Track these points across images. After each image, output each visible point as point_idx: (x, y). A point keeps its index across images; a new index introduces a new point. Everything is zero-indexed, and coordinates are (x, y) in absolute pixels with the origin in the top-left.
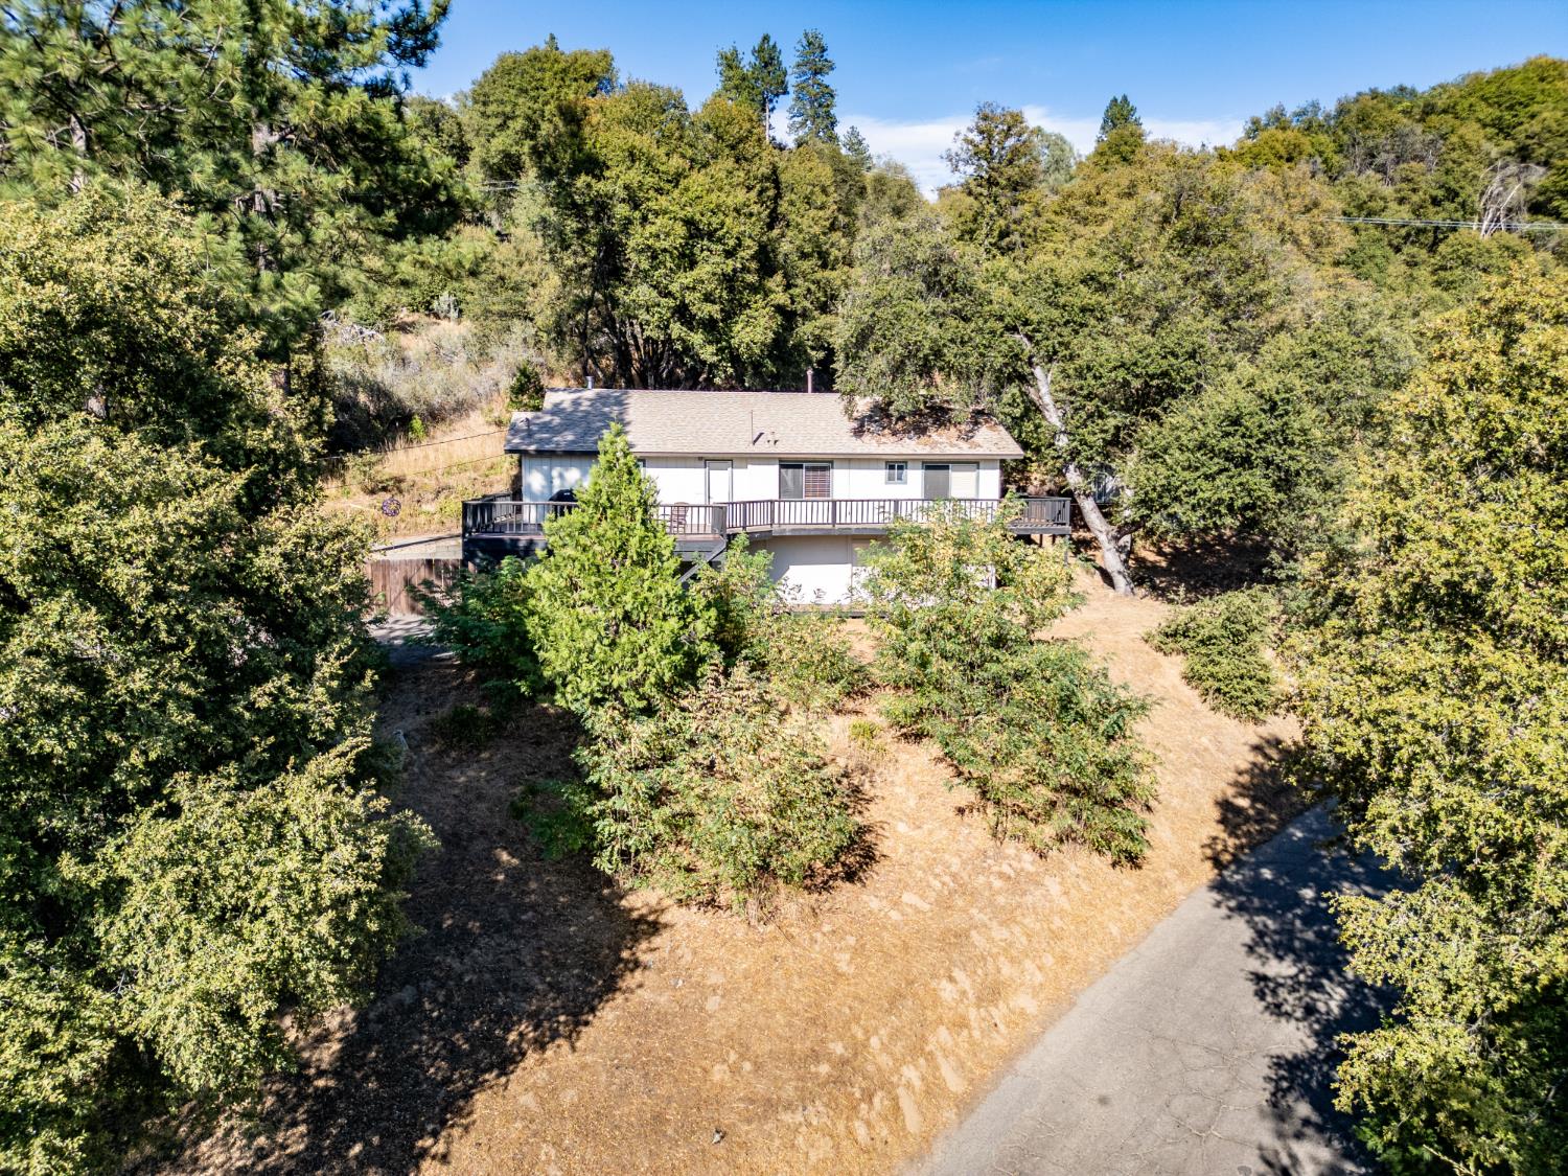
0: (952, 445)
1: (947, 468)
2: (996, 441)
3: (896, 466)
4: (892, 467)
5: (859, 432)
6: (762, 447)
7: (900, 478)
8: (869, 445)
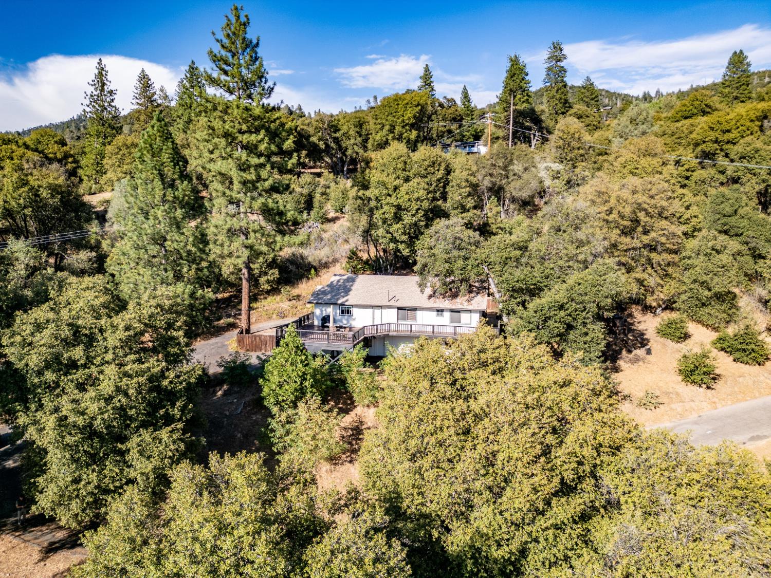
0: (461, 304)
1: (459, 312)
2: (479, 303)
4: (439, 312)
5: (431, 296)
6: (392, 303)
7: (440, 316)
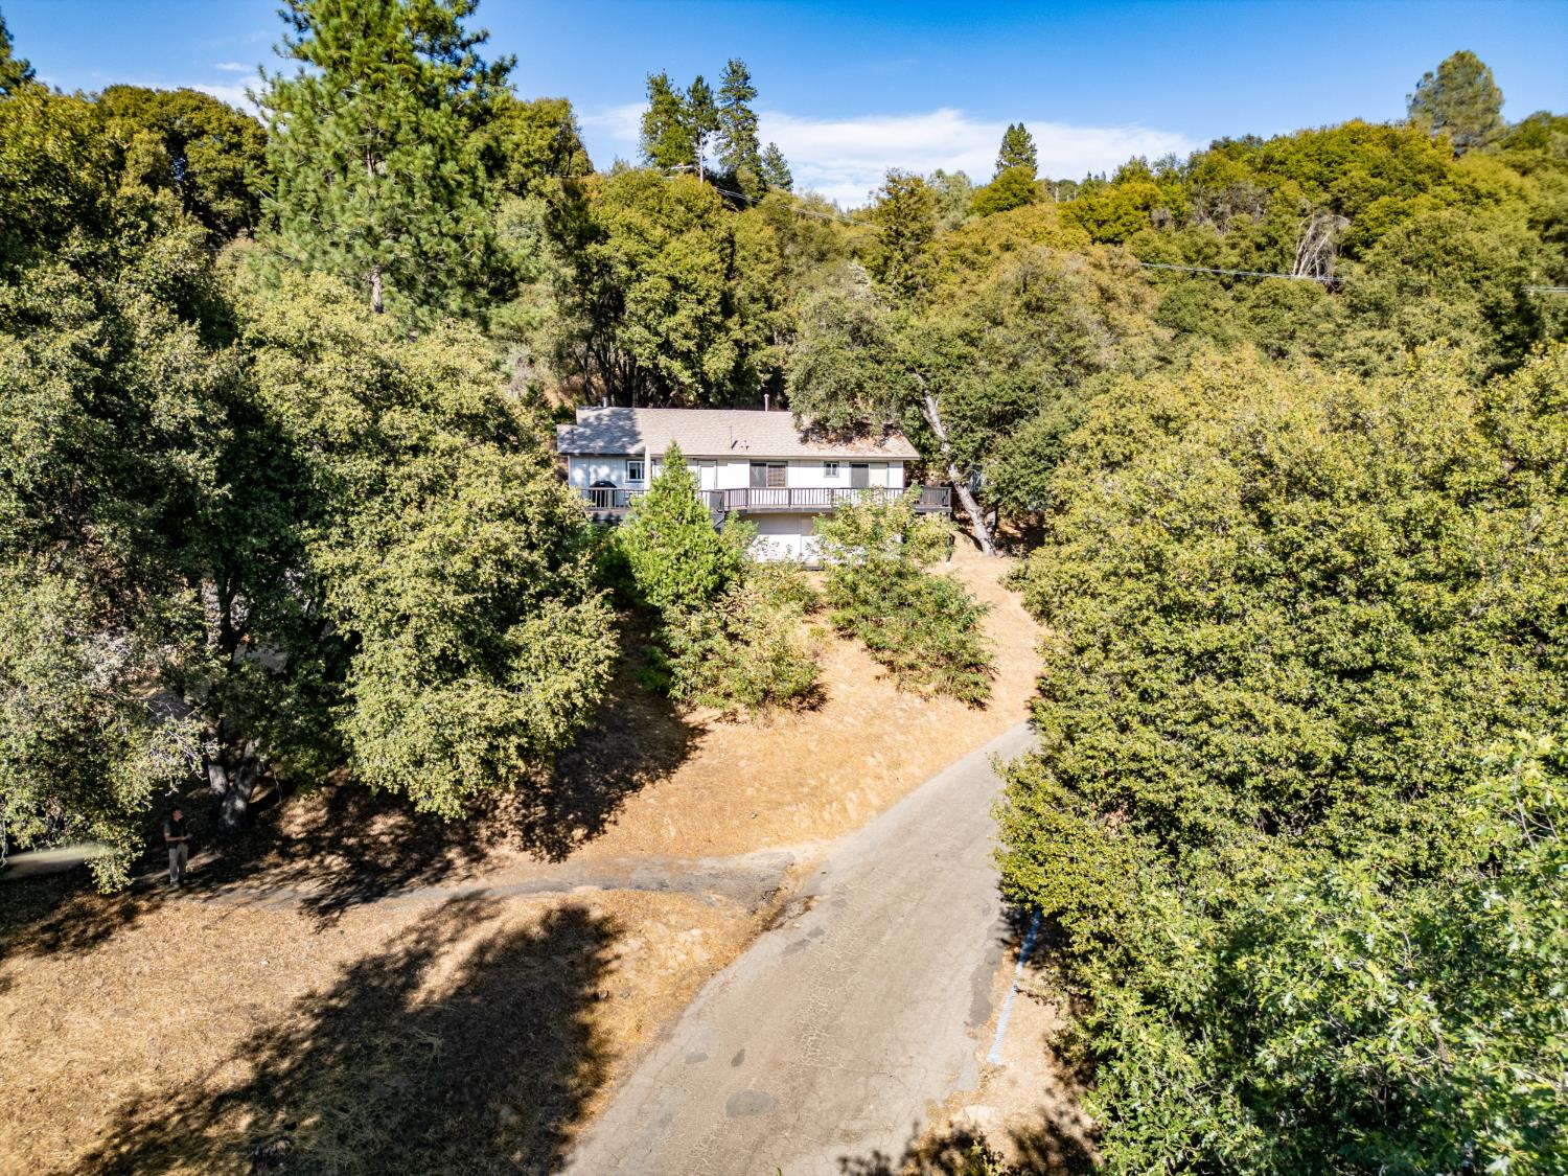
0: (870, 450)
1: (867, 466)
2: (901, 447)
3: (831, 465)
4: (828, 466)
5: (804, 440)
6: (737, 451)
7: (834, 474)
8: (813, 449)
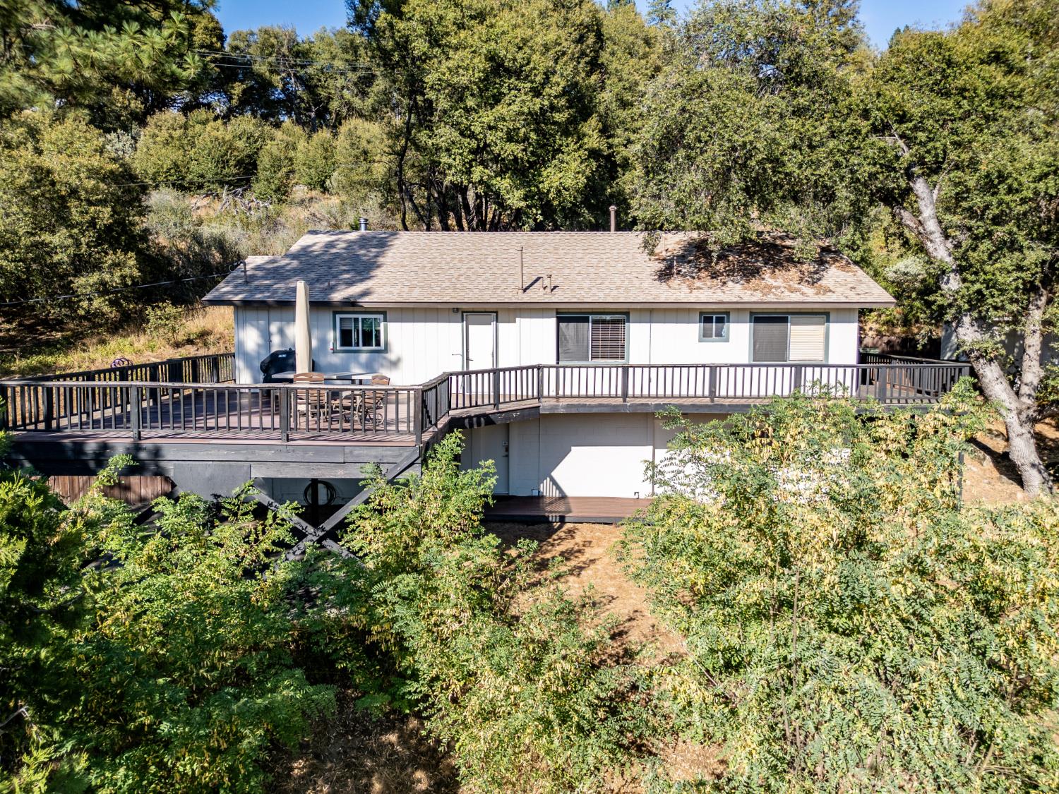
0: (792, 291)
1: (784, 320)
2: (852, 285)
3: (714, 318)
4: (708, 320)
5: (665, 275)
7: (719, 334)
8: (678, 291)
